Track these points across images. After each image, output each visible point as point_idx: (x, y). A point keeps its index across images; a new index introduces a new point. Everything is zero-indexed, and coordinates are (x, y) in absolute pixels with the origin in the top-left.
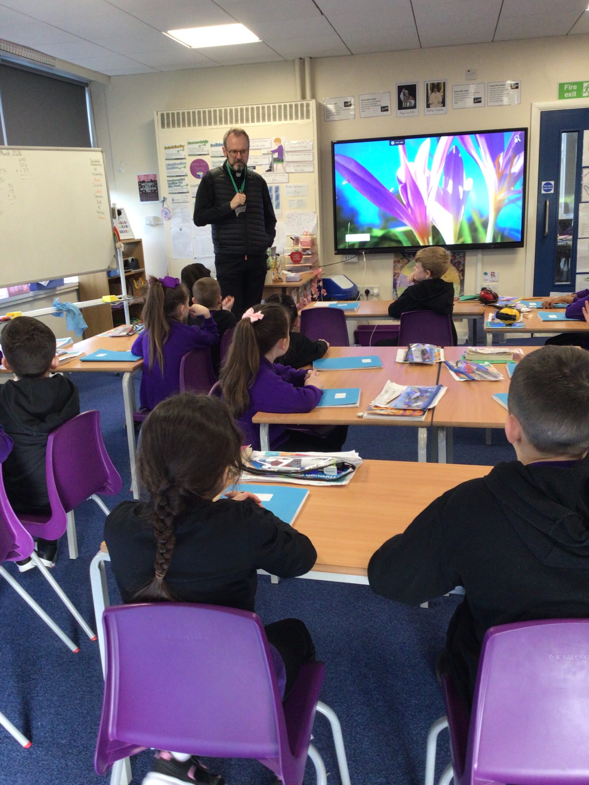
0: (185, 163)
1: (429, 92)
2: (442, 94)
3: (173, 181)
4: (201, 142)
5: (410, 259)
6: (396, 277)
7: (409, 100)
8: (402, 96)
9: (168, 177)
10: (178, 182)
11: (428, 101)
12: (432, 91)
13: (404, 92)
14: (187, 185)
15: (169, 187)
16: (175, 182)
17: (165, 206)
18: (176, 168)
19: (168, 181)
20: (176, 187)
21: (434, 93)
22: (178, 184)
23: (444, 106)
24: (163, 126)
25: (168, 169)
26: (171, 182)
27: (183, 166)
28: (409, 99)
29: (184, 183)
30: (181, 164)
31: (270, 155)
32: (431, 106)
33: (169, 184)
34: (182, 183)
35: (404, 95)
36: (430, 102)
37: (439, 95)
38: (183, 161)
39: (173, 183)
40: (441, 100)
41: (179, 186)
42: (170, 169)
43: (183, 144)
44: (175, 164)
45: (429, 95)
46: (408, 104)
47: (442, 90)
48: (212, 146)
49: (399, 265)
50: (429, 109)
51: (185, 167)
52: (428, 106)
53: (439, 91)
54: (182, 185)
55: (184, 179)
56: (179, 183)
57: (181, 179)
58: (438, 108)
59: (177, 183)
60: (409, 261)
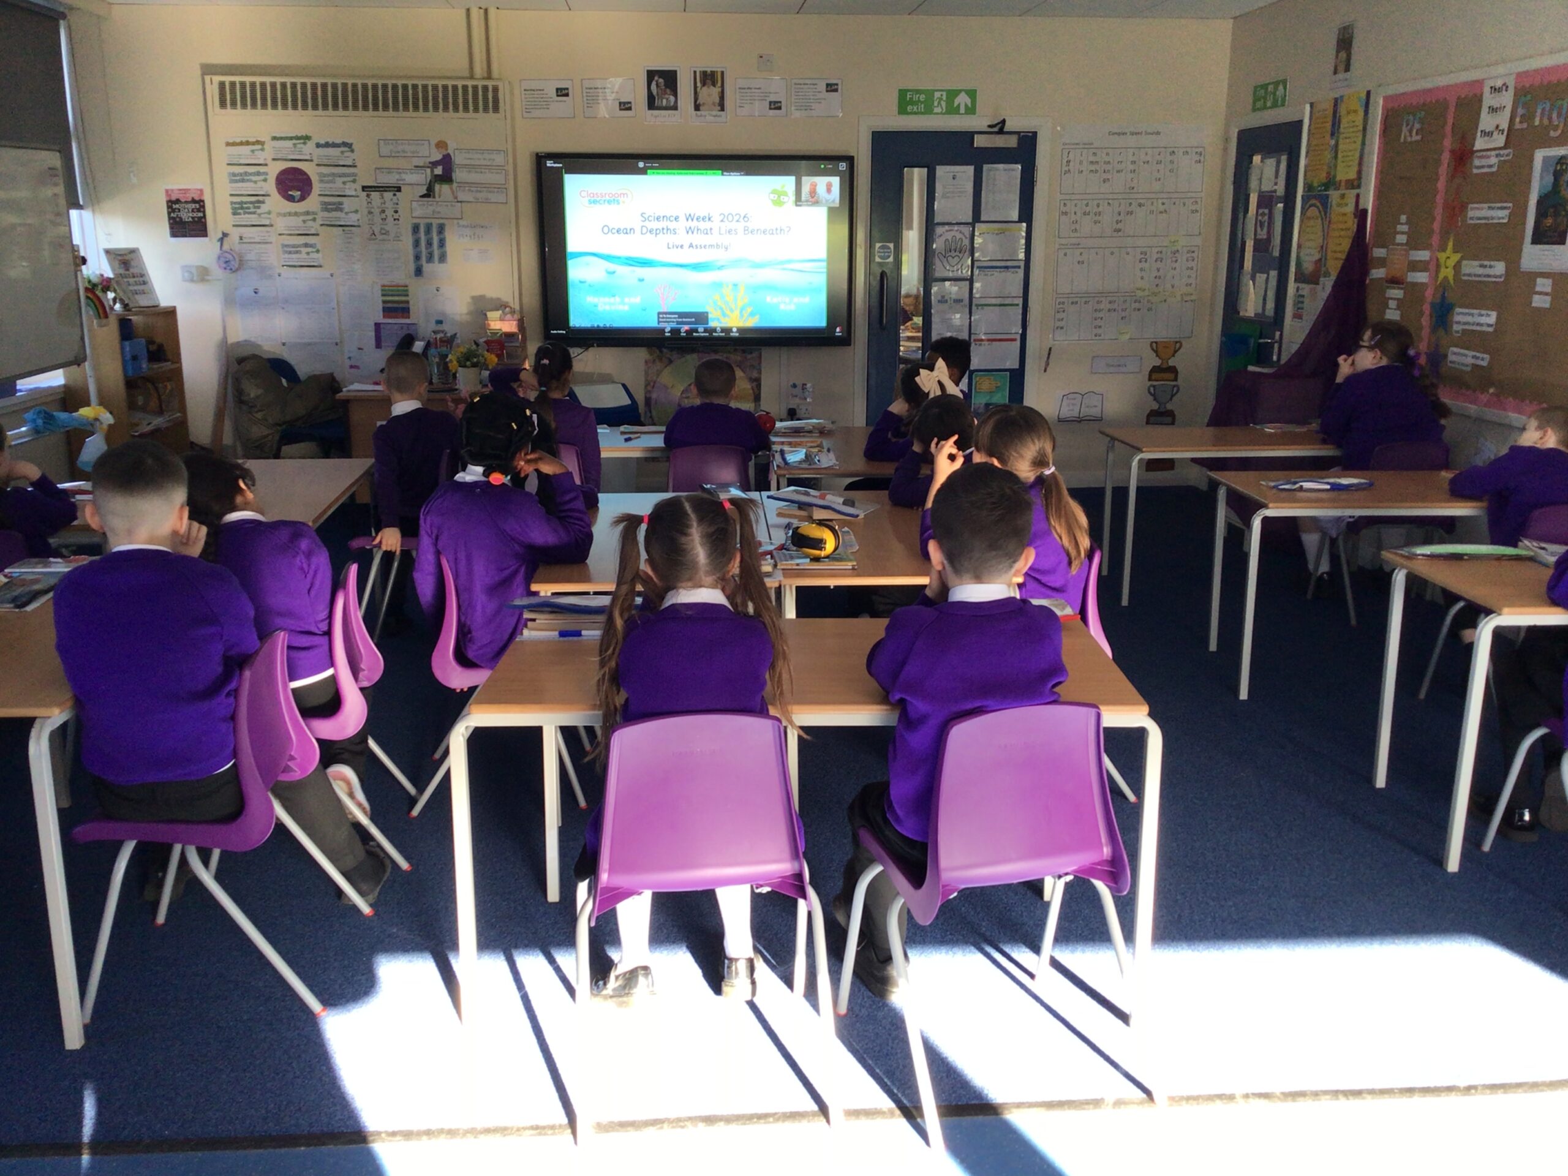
0: (266, 174)
1: (699, 84)
2: (720, 89)
3: (241, 203)
4: (297, 138)
5: (672, 358)
7: (667, 96)
8: (653, 86)
9: (232, 195)
10: (251, 206)
11: (696, 100)
12: (704, 84)
13: (657, 81)
14: (269, 213)
15: (234, 214)
16: (245, 206)
17: (226, 247)
18: (248, 181)
19: (232, 203)
20: (247, 216)
21: (705, 88)
22: (252, 210)
23: (722, 109)
24: (223, 104)
25: (232, 181)
26: (237, 206)
27: (262, 177)
28: (666, 93)
29: (264, 208)
30: (258, 174)
31: (429, 171)
32: (701, 108)
33: (233, 209)
34: (259, 208)
35: (657, 85)
36: (700, 101)
37: (715, 91)
38: (262, 169)
39: (242, 208)
40: (717, 100)
41: (254, 213)
42: (236, 181)
43: (263, 140)
44: (246, 173)
45: (698, 89)
46: (664, 101)
47: (719, 84)
48: (318, 145)
49: (655, 367)
50: (698, 112)
51: (265, 180)
52: (697, 108)
53: (714, 85)
54: (259, 211)
55: (263, 202)
56: (255, 207)
57: (259, 202)
58: (714, 113)
59: (248, 208)
60: (671, 361)
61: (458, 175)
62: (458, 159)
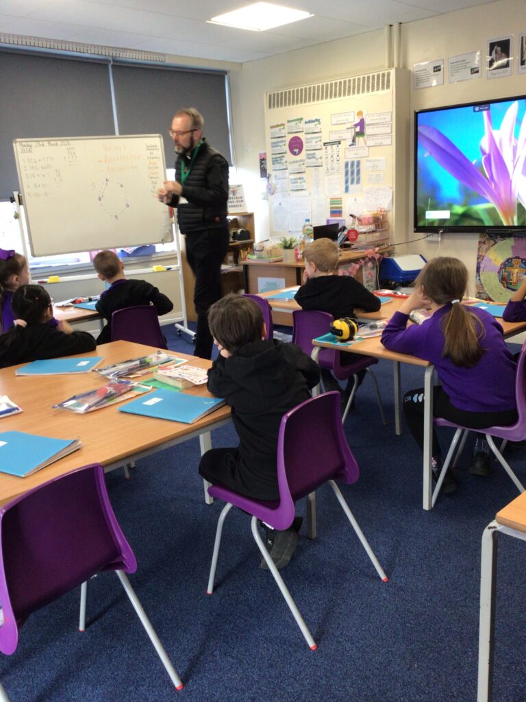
0: (285, 141)
1: (525, 46)
3: (276, 158)
4: (297, 120)
5: (497, 240)
6: (479, 260)
7: (502, 59)
8: (493, 53)
9: (273, 154)
10: (279, 159)
11: (522, 57)
13: (496, 49)
14: (286, 162)
15: (273, 164)
17: (270, 182)
18: (278, 146)
19: (273, 158)
20: (278, 164)
22: (280, 161)
24: (270, 107)
25: (273, 147)
27: (283, 144)
28: (501, 56)
29: (284, 160)
30: (282, 141)
31: (353, 130)
33: (273, 161)
34: (282, 160)
35: (496, 53)
36: (525, 58)
38: (283, 139)
39: (276, 161)
41: (280, 163)
42: (274, 147)
43: (283, 123)
44: (277, 142)
45: (524, 49)
46: (500, 62)
48: (306, 123)
49: (484, 247)
50: (523, 66)
51: (285, 145)
52: (523, 63)
54: (282, 162)
55: (284, 157)
57: (282, 157)
59: (278, 161)
60: (495, 243)
61: (368, 131)
62: (367, 121)
